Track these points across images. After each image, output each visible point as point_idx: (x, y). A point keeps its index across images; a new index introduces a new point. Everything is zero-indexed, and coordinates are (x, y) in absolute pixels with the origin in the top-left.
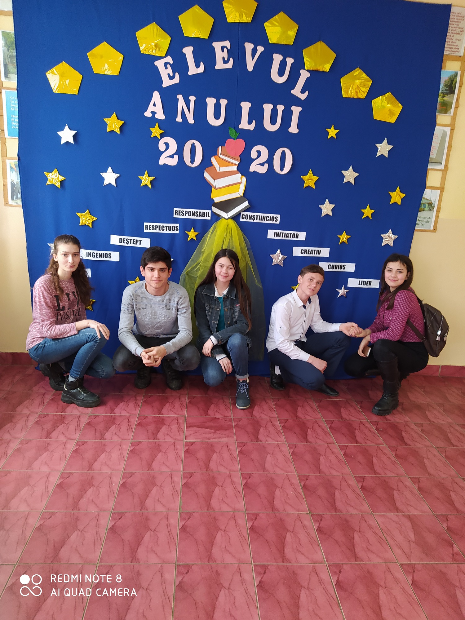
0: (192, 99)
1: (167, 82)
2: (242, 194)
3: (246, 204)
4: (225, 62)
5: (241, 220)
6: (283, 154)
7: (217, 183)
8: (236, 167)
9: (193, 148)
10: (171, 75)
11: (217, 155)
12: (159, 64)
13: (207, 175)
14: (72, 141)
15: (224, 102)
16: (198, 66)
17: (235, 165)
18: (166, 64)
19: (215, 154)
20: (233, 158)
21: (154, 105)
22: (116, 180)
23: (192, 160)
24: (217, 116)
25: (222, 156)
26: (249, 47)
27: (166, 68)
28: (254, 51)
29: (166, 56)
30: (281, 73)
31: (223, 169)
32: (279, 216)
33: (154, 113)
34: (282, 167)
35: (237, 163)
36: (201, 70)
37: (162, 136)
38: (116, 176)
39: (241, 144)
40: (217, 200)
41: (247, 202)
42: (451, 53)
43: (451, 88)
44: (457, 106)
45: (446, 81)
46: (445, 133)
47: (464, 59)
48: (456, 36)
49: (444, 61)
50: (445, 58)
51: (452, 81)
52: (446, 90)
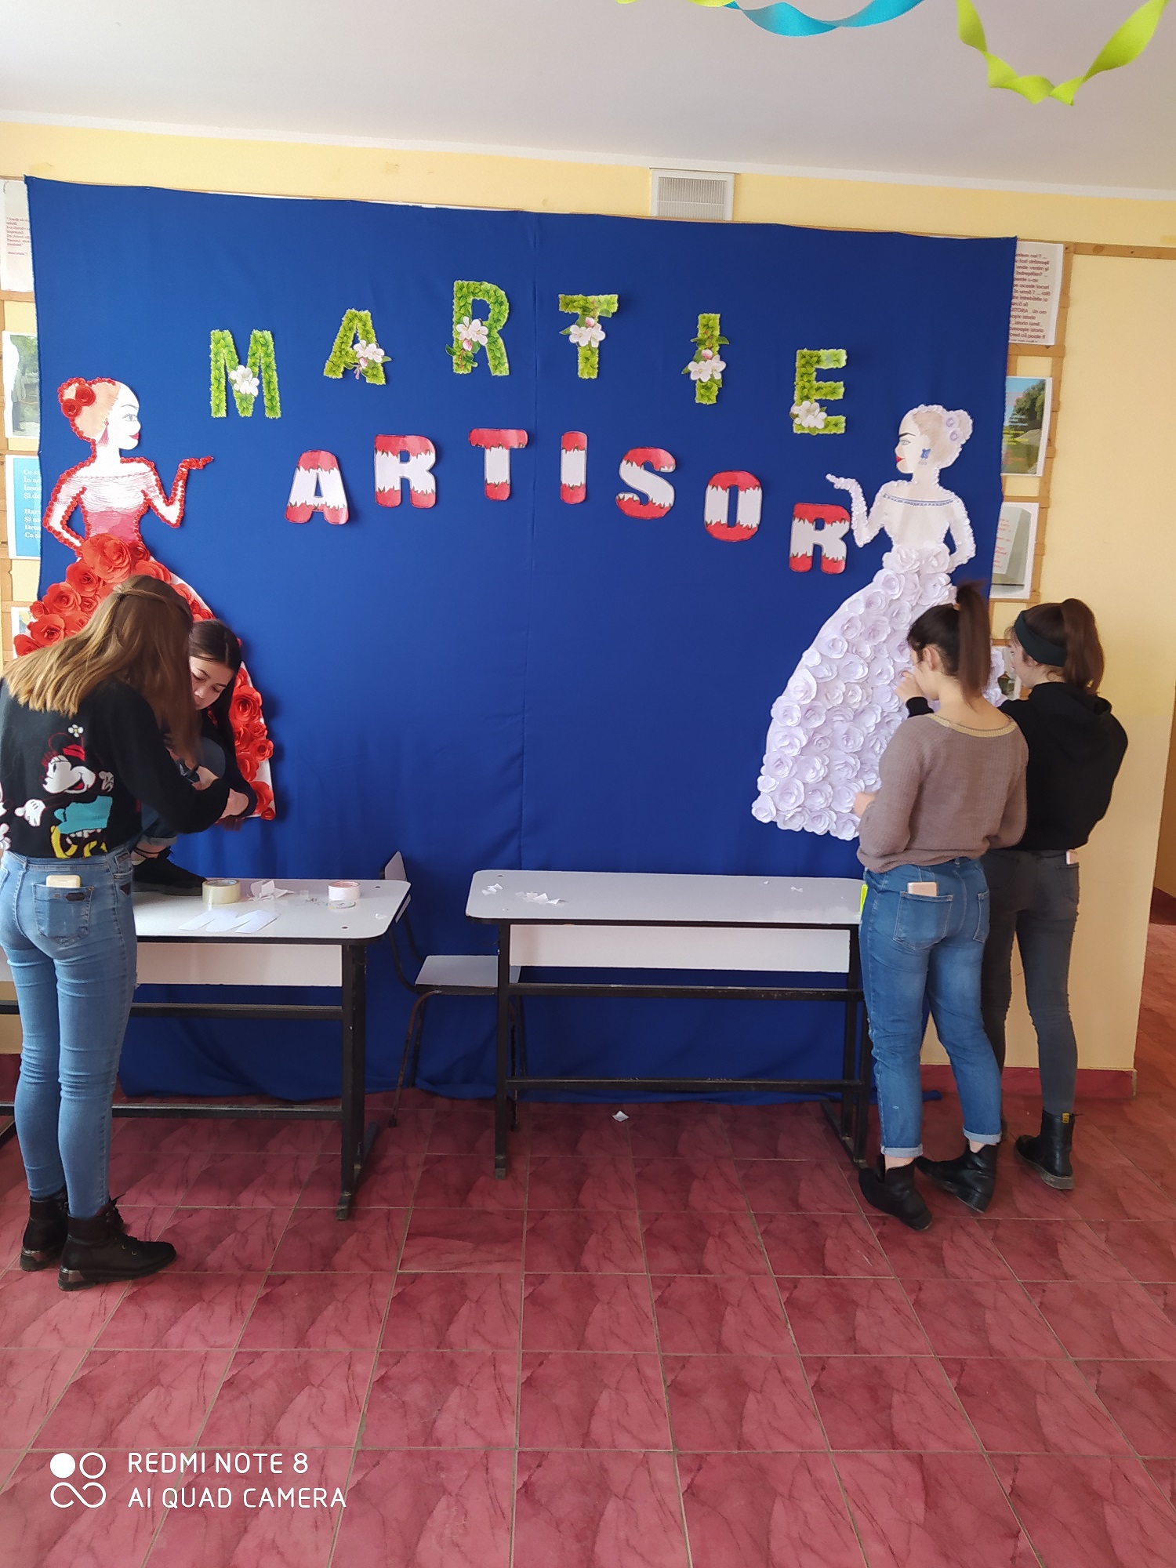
42: (1026, 341)
43: (1032, 413)
44: (1050, 457)
45: (1018, 401)
46: (1025, 517)
47: (1057, 353)
48: (1032, 305)
49: (1011, 358)
50: (1011, 351)
51: (1034, 401)
52: (1021, 421)
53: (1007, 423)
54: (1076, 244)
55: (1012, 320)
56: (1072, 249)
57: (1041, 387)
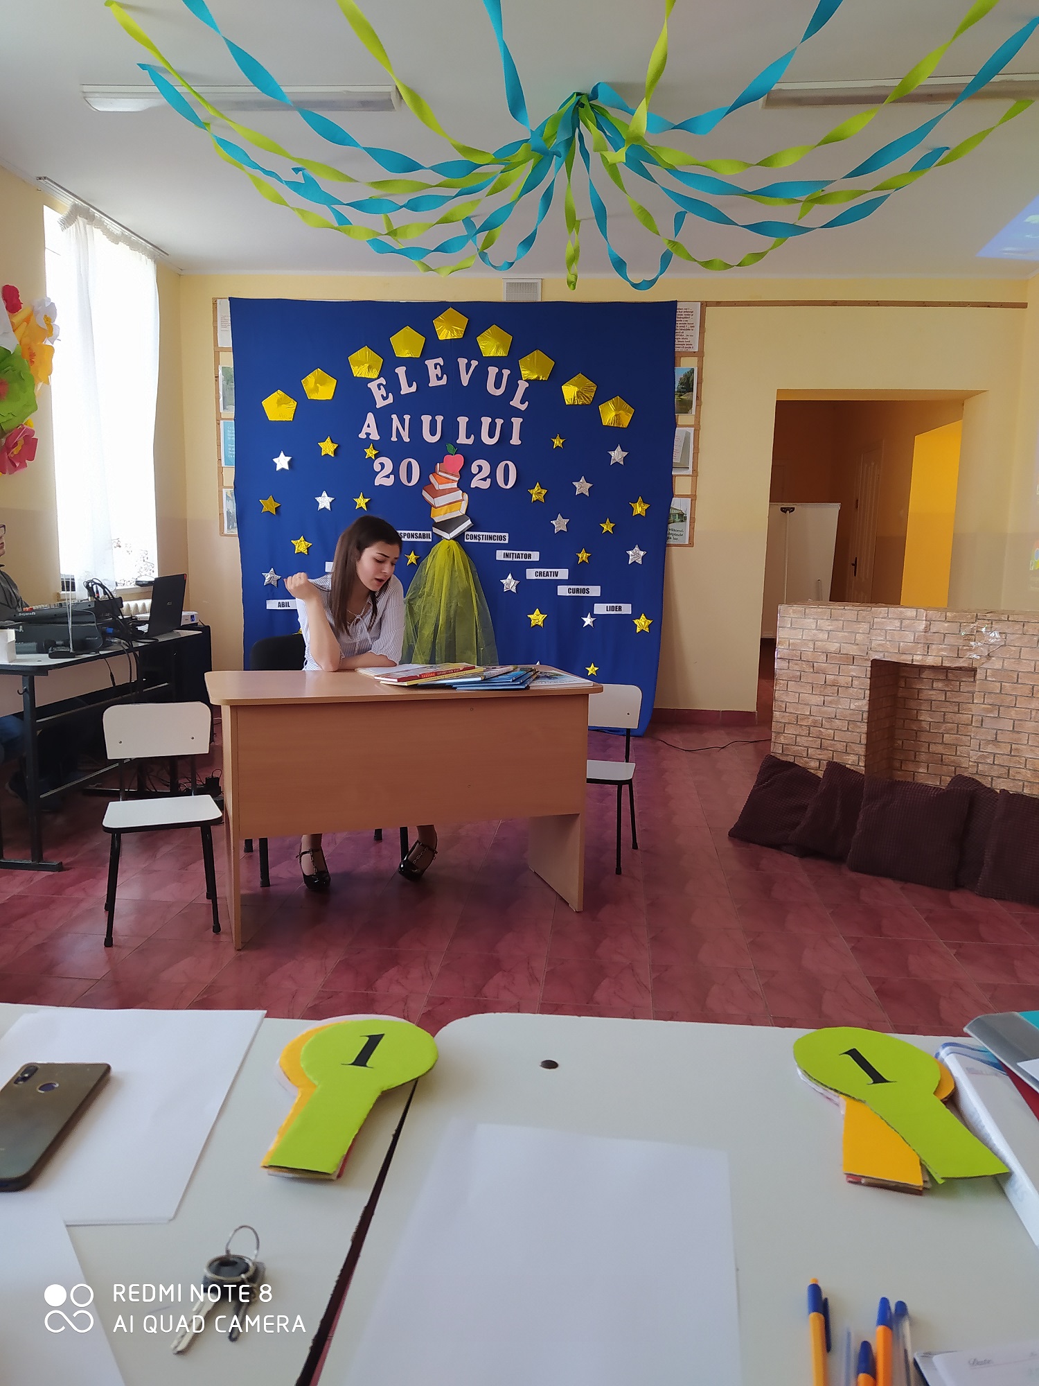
0: (407, 417)
1: (380, 403)
2: (464, 513)
3: (469, 522)
4: (439, 379)
5: (466, 540)
6: (507, 467)
7: (439, 501)
8: (456, 484)
9: (409, 466)
10: (385, 396)
11: (435, 472)
12: (373, 386)
13: (425, 494)
14: (287, 467)
15: (439, 419)
16: (410, 385)
17: (455, 481)
18: (379, 386)
19: (434, 472)
20: (452, 475)
21: (369, 426)
22: (331, 503)
23: (409, 479)
24: (433, 433)
25: (440, 473)
26: (462, 362)
27: (380, 389)
28: (468, 366)
29: (378, 378)
30: (497, 385)
31: (442, 487)
32: (507, 535)
33: (368, 434)
34: (506, 481)
35: (457, 479)
36: (413, 389)
37: (377, 456)
38: (331, 499)
39: (459, 460)
40: (437, 520)
41: (469, 520)
42: (684, 350)
43: (688, 386)
44: (699, 405)
45: (681, 379)
46: (688, 435)
47: (700, 354)
48: (686, 333)
49: (677, 359)
50: (676, 356)
51: (688, 379)
52: (682, 388)
53: (676, 390)
54: (706, 302)
55: (676, 340)
56: (705, 305)
57: (693, 370)
